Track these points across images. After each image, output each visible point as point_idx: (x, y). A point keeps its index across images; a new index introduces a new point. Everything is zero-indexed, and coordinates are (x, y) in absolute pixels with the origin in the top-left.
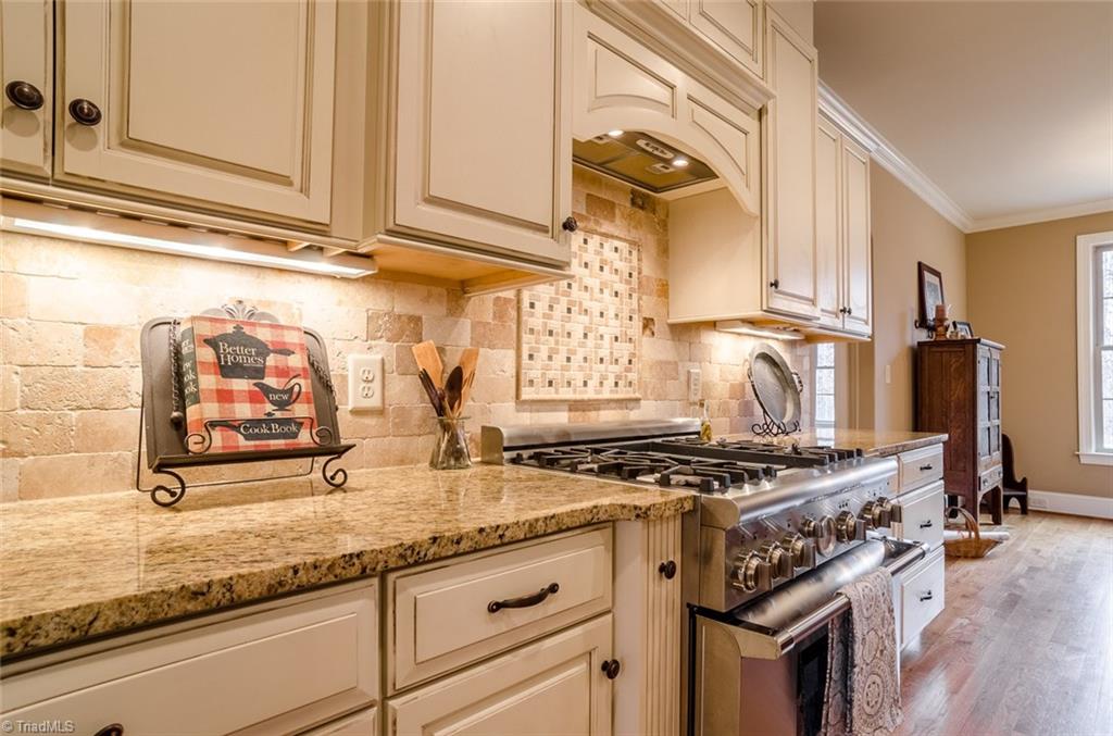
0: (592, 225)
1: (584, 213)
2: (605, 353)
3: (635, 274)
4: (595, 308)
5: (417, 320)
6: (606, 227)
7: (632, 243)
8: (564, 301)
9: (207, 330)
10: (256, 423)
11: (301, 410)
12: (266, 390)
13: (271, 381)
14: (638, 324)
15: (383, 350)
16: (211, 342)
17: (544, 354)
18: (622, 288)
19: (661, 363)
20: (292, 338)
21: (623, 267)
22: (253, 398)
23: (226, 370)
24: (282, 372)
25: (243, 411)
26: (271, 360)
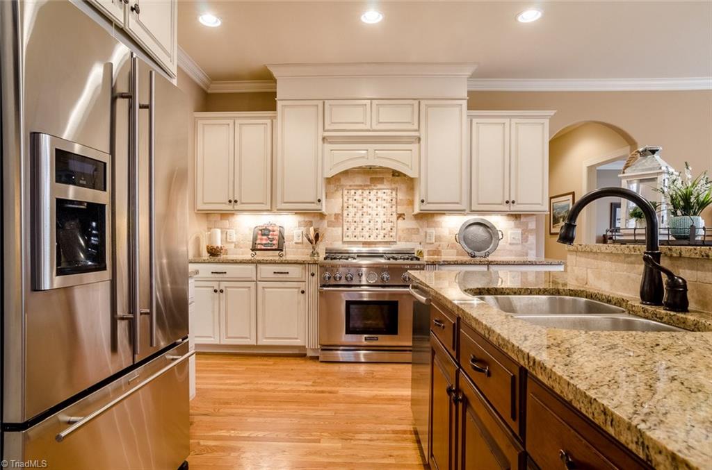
0: (373, 187)
1: (369, 184)
2: (379, 226)
3: (394, 200)
4: (374, 213)
5: (311, 222)
6: (379, 186)
7: (392, 189)
8: (360, 213)
9: (261, 228)
10: (266, 244)
11: (274, 242)
12: (269, 238)
13: (270, 237)
14: (395, 216)
15: (303, 229)
16: (261, 230)
17: (353, 227)
18: (387, 205)
19: (408, 229)
20: (275, 228)
21: (389, 198)
22: (266, 240)
23: (263, 235)
24: (272, 235)
25: (264, 242)
26: (271, 233)
